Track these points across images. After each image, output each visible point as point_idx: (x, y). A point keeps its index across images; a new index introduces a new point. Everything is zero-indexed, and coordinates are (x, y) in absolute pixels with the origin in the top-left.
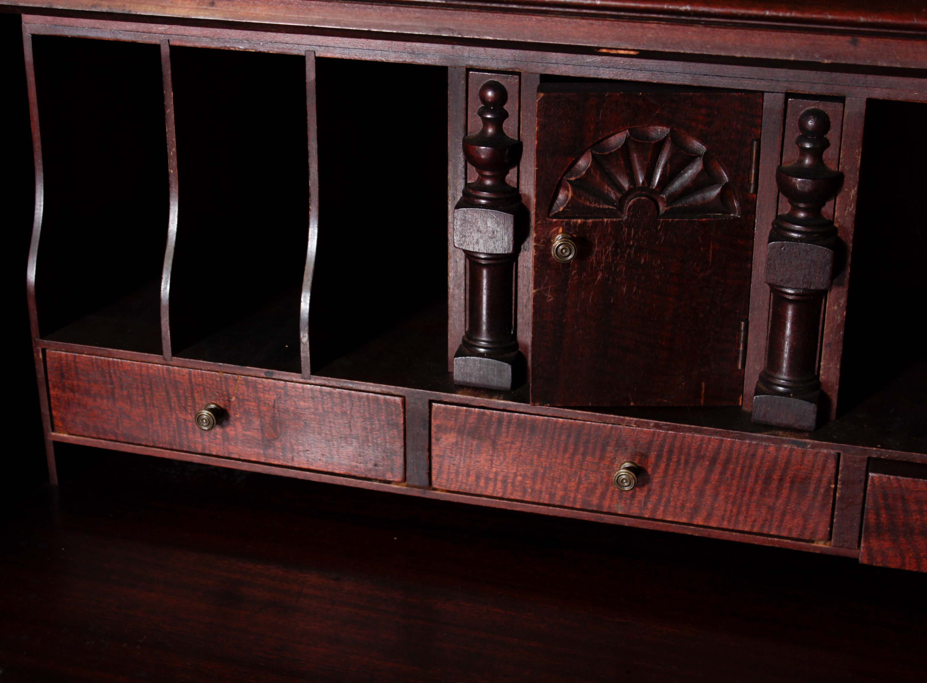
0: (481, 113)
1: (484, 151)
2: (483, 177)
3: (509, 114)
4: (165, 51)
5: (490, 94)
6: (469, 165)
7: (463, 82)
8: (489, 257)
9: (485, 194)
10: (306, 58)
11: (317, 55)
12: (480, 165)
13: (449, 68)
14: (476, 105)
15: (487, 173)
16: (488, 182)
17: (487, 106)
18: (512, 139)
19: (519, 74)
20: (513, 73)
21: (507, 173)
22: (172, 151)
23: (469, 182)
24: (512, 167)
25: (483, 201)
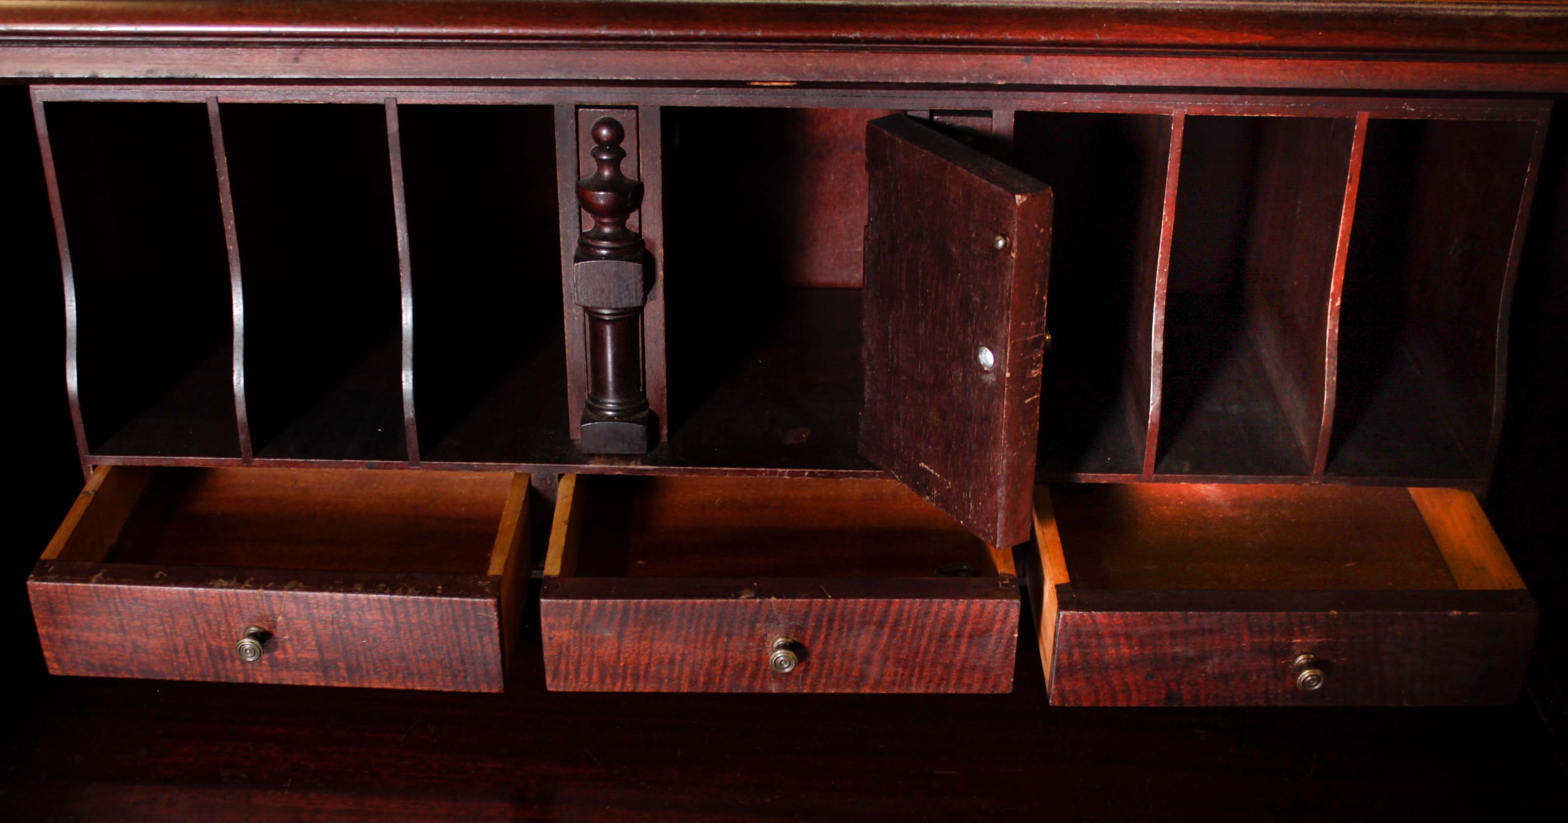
0: (595, 155)
1: (601, 197)
2: (600, 225)
3: (627, 152)
4: (213, 110)
5: (604, 132)
6: (584, 212)
7: (573, 121)
8: (616, 312)
9: (605, 243)
10: (386, 107)
11: (399, 102)
12: (597, 212)
13: (556, 109)
14: (588, 145)
15: (606, 220)
16: (607, 230)
17: (602, 145)
18: (631, 181)
19: (636, 108)
20: (629, 107)
21: (628, 217)
22: (230, 225)
23: (584, 231)
24: (632, 210)
25: (604, 252)
